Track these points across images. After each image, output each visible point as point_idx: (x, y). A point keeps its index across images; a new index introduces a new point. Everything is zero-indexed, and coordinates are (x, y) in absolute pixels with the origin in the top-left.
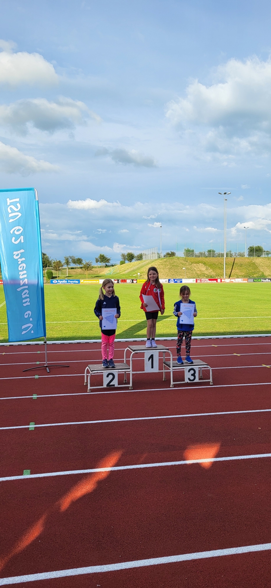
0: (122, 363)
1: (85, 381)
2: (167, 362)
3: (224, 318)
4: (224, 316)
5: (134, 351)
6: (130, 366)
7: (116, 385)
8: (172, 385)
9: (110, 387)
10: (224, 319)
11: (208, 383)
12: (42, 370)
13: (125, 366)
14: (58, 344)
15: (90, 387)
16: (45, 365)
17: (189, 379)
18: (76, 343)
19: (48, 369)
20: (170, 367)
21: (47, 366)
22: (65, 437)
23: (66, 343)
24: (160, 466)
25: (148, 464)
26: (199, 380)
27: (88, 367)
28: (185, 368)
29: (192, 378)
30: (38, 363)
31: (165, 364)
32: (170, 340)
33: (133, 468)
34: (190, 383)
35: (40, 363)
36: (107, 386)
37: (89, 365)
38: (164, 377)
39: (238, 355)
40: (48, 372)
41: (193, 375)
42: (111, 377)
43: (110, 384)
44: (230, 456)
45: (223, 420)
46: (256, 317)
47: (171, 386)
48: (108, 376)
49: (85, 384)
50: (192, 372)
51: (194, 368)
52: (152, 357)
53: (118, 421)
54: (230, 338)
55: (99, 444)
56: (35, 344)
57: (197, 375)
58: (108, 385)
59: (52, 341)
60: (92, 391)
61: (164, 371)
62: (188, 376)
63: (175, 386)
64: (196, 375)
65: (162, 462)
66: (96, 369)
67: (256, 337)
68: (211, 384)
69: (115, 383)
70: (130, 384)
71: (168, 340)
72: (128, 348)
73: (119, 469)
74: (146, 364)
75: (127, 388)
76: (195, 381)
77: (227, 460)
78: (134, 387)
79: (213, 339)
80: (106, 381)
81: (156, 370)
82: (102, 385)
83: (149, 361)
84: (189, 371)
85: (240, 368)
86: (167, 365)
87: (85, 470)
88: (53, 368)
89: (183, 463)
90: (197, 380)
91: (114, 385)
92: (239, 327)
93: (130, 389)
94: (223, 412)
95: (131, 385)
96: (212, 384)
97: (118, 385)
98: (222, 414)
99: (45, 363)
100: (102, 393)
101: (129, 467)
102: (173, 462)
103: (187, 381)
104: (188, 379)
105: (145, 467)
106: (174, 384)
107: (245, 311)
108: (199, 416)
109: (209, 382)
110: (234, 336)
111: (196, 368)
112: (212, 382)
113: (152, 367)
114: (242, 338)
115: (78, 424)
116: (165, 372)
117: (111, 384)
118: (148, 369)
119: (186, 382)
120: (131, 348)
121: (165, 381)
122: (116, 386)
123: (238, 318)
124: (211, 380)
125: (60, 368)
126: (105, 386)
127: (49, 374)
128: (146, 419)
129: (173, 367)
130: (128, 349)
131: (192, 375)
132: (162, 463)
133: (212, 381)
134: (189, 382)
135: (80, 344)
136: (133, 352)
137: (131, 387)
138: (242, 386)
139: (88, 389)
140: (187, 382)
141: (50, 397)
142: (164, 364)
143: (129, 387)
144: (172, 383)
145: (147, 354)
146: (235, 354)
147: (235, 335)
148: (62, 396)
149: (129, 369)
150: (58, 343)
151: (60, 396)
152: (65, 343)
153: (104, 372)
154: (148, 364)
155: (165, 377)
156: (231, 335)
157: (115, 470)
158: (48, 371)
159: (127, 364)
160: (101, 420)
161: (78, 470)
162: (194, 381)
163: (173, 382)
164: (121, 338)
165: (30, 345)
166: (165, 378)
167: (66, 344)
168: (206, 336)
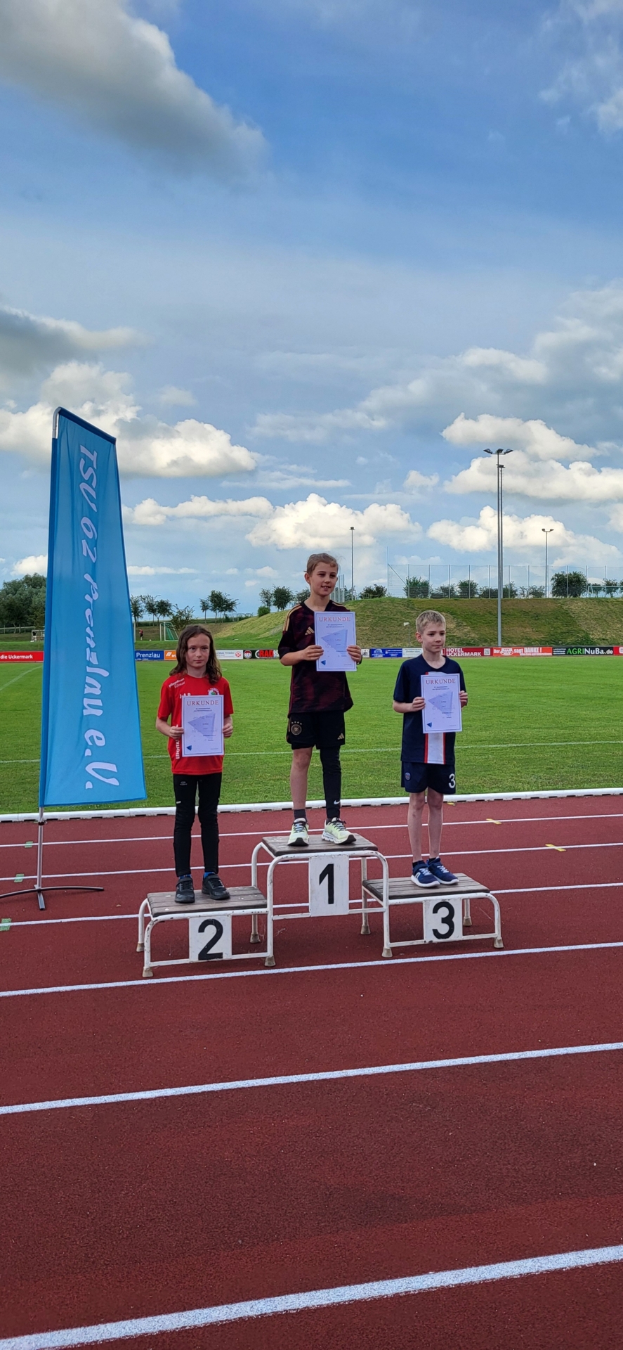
0: (246, 888)
1: (140, 942)
2: (371, 881)
3: (510, 745)
4: (511, 741)
5: (278, 854)
6: (266, 899)
7: (228, 955)
8: (388, 950)
9: (209, 961)
10: (511, 747)
11: (488, 945)
12: (25, 900)
13: (251, 897)
14: (86, 819)
15: (152, 961)
16: (37, 887)
17: (436, 932)
18: (132, 815)
19: (41, 898)
20: (382, 900)
21: (39, 891)
22: (43, 1167)
23: (108, 816)
24: (355, 1301)
25: (313, 1293)
26: (464, 935)
27: (146, 901)
28: (425, 901)
29: (444, 929)
30: (19, 878)
31: (366, 887)
32: (379, 806)
33: (262, 1315)
34: (438, 943)
35: (24, 880)
36: (199, 959)
37: (150, 895)
38: (363, 925)
39: (560, 848)
40: (42, 909)
41: (448, 920)
42: (211, 931)
43: (209, 952)
44: (593, 1248)
45: (548, 1082)
46: (588, 743)
47: (384, 954)
48: (202, 929)
49: (138, 950)
50: (444, 912)
51: (450, 902)
52: (329, 871)
53: (222, 1091)
54: (532, 798)
55: (153, 1193)
56: (25, 821)
57: (458, 921)
58: (203, 954)
59: (70, 811)
60: (157, 973)
61: (363, 911)
62: (432, 923)
63: (396, 953)
64: (454, 920)
65: (361, 1282)
66: (167, 910)
67: (596, 796)
68: (497, 945)
69: (224, 947)
70: (266, 951)
71: (373, 804)
72: (262, 844)
73: (210, 1320)
74: (312, 893)
75: (259, 963)
76: (452, 938)
77: (584, 1267)
78: (279, 960)
79: (489, 801)
80: (197, 942)
81: (341, 907)
82: (188, 958)
83: (320, 882)
84: (435, 911)
85: (571, 889)
86: (372, 890)
87: (88, 1329)
88: (58, 897)
89: (434, 1285)
90: (458, 935)
91: (220, 955)
92: (551, 769)
93: (266, 964)
94: (543, 1049)
95: (269, 953)
96: (502, 946)
97: (233, 954)
98: (540, 1058)
99: (36, 879)
100: (184, 982)
101: (248, 1308)
102: (402, 1276)
103: (429, 937)
104: (432, 932)
105: (305, 1305)
106: (393, 949)
107: (560, 725)
108: (473, 1065)
109: (493, 940)
110: (541, 795)
111: (455, 900)
112: (499, 941)
113: (331, 901)
114: (562, 798)
115: (96, 1105)
116: (365, 913)
117: (211, 951)
118: (318, 906)
119: (427, 942)
120: (271, 845)
121: (366, 935)
122: (225, 957)
123: (544, 746)
124: (497, 934)
125: (78, 893)
126: (194, 957)
127: (43, 913)
128: (312, 1082)
129: (391, 898)
130: (261, 848)
131: (444, 920)
132: (363, 1286)
133: (500, 938)
134: (436, 940)
135: (142, 818)
136: (276, 859)
137: (270, 959)
138: (584, 950)
139: (145, 968)
140: (431, 942)
141: (31, 995)
142: (363, 887)
143: (265, 958)
144: (387, 944)
145: (316, 865)
146: (551, 847)
147: (543, 790)
148: (66, 992)
149: (264, 906)
150: (84, 818)
151: (59, 993)
152: (104, 816)
153: (191, 917)
154: (317, 890)
155: (366, 923)
156: (533, 791)
157: (196, 1323)
158: (42, 905)
159: (258, 891)
160: (171, 1087)
161: (63, 1328)
162: (448, 937)
163: (391, 941)
164: (251, 801)
165: (11, 821)
166: (366, 928)
167: (106, 818)
168: (469, 794)
